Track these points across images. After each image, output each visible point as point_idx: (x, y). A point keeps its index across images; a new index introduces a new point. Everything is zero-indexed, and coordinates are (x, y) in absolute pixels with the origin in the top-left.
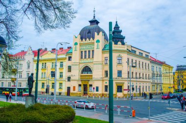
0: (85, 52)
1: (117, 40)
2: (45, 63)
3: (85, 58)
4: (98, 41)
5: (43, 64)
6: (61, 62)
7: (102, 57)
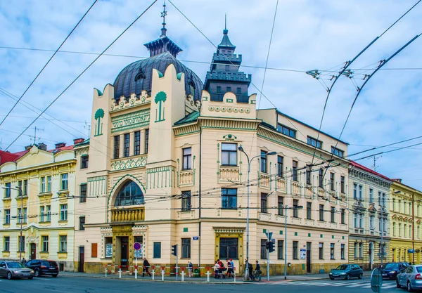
0: (127, 136)
1: (224, 86)
2: (26, 181)
3: (126, 154)
4: (161, 97)
5: (20, 182)
6: (63, 175)
7: (174, 148)
